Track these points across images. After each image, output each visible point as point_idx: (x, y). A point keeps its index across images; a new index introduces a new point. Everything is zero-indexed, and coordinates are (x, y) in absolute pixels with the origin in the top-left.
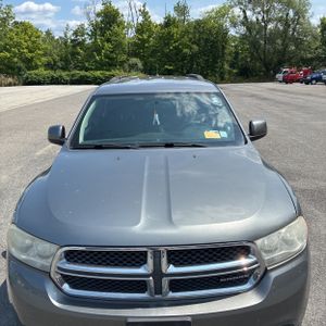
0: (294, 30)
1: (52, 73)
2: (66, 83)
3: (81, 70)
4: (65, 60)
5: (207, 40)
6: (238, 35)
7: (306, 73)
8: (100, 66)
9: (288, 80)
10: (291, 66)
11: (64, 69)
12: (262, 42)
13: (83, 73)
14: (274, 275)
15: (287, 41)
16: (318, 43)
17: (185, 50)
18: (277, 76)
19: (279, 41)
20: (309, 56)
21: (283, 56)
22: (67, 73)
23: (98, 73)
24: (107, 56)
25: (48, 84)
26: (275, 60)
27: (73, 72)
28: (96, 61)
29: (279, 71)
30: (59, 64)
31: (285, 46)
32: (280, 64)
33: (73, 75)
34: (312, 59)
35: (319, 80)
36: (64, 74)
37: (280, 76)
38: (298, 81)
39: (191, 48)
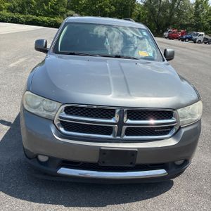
0: (179, 4)
1: (12, 15)
2: (22, 23)
3: (33, 15)
4: (22, 6)
5: (121, 4)
6: (142, 3)
7: (183, 34)
8: (47, 14)
9: (171, 37)
10: (173, 28)
11: (21, 13)
12: (157, 10)
13: (35, 17)
14: (183, 131)
15: (173, 11)
16: (192, 15)
17: (106, 9)
18: (165, 34)
19: (168, 11)
20: (186, 23)
21: (170, 21)
22: (23, 16)
23: (45, 19)
24: (52, 7)
25: (9, 22)
26: (164, 23)
27: (27, 16)
28: (44, 10)
29: (166, 31)
30: (18, 9)
31: (172, 14)
32: (167, 26)
33: (27, 18)
34: (187, 25)
35: (190, 39)
36: (21, 16)
37: (166, 34)
38: (177, 38)
39: (110, 8)
